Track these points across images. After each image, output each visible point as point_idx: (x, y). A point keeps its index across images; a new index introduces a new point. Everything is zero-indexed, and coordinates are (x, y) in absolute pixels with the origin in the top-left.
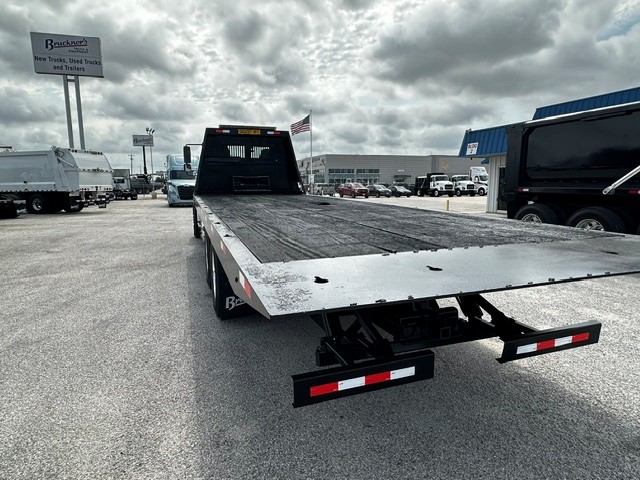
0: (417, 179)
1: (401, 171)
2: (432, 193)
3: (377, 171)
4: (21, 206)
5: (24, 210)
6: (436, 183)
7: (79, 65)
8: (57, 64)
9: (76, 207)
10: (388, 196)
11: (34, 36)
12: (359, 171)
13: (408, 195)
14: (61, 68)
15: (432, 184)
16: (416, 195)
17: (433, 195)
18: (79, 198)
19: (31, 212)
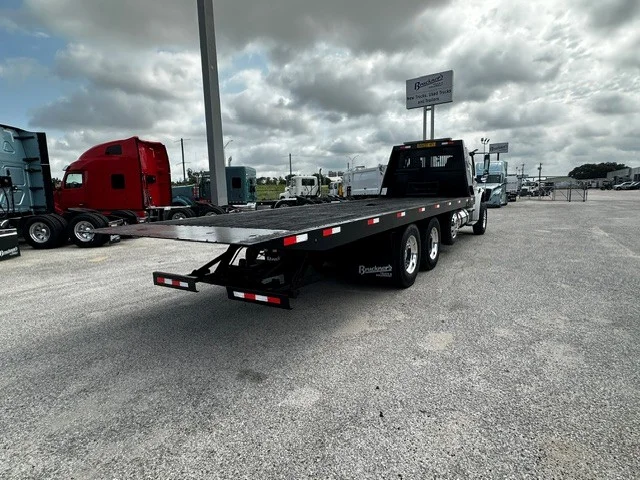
7: (435, 97)
8: (421, 99)
11: (409, 82)
14: (422, 102)
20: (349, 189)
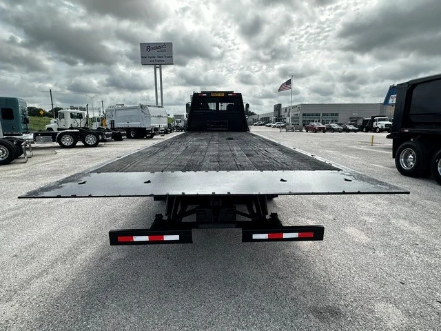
0: (364, 120)
1: (355, 115)
2: (375, 130)
3: (337, 114)
4: (124, 135)
5: (125, 137)
6: (378, 123)
7: (162, 59)
8: (152, 59)
9: (149, 135)
10: (340, 132)
11: (142, 45)
12: (324, 114)
13: (355, 131)
14: (153, 61)
15: (375, 124)
16: (362, 131)
17: (375, 131)
18: (151, 131)
19: (129, 137)
20: (112, 123)
